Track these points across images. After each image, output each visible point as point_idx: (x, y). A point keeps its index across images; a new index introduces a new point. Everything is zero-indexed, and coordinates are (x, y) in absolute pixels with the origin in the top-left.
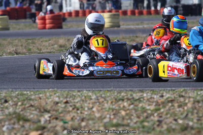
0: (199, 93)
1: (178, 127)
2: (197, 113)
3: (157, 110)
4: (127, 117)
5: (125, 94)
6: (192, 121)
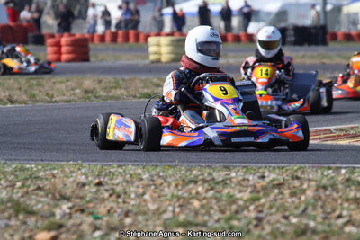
0: (325, 173)
1: (290, 230)
2: (322, 207)
3: (254, 200)
4: (203, 211)
5: (199, 173)
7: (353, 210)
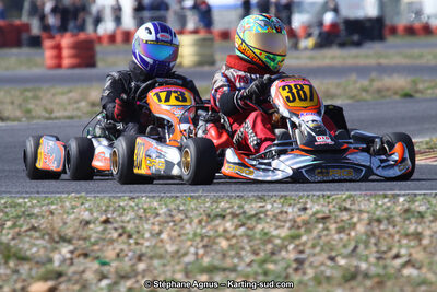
0: (380, 203)
1: (337, 274)
3: (293, 238)
4: (232, 253)
5: (228, 205)
6: (367, 261)
7: (413, 247)
